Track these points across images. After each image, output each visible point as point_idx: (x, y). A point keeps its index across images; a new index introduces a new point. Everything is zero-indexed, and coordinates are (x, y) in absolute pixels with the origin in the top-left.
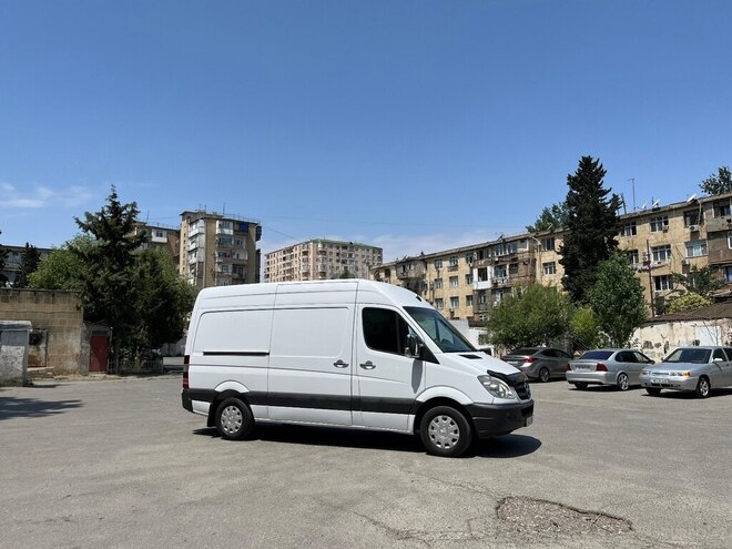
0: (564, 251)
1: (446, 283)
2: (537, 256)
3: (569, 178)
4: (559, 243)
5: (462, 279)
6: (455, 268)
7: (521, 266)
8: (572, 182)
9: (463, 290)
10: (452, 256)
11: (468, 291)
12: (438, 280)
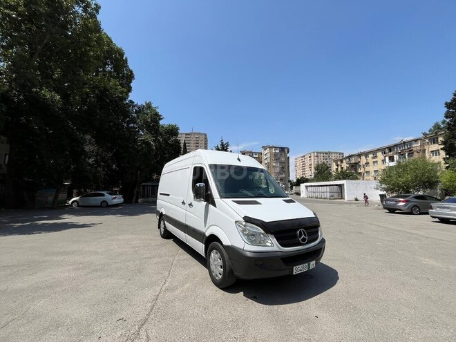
0: (444, 143)
1: (371, 164)
2: (426, 147)
3: (446, 103)
4: (441, 139)
5: (380, 162)
6: (376, 157)
7: (415, 154)
8: (448, 105)
9: (380, 167)
10: (374, 152)
11: (383, 167)
12: (367, 164)
